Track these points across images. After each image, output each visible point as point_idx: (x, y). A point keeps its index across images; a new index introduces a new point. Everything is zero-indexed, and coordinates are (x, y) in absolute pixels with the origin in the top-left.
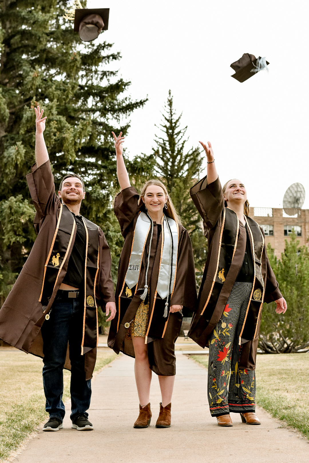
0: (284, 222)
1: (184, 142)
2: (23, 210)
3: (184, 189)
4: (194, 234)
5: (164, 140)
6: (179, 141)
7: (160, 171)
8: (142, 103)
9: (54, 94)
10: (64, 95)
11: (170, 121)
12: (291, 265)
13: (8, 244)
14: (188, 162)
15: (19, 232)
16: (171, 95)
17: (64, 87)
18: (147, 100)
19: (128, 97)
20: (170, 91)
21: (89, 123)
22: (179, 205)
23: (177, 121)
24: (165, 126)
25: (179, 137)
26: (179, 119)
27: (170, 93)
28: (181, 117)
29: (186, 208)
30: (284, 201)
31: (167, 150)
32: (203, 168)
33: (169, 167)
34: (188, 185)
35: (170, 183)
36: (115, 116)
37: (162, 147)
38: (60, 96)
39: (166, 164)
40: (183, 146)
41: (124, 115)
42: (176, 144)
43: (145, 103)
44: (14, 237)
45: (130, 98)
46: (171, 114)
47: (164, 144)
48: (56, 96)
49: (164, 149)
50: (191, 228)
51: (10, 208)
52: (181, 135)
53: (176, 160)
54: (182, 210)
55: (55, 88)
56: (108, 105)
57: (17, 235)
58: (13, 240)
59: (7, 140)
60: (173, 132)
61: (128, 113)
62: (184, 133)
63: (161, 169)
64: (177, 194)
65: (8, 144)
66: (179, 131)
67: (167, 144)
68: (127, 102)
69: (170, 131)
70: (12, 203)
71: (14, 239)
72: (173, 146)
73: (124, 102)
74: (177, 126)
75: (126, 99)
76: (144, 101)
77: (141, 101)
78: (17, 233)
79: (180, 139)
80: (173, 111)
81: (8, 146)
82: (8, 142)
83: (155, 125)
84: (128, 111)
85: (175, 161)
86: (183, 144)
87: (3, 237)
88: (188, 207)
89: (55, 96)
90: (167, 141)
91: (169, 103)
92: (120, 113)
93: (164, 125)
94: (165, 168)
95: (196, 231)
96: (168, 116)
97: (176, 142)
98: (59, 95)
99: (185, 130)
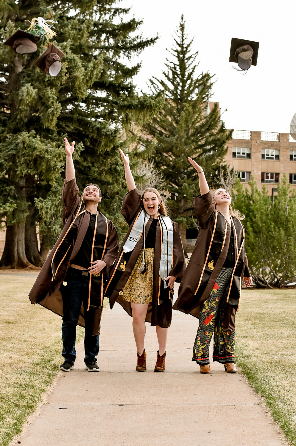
0: (290, 147)
1: (195, 66)
2: (35, 145)
3: (193, 114)
4: (201, 158)
5: (174, 65)
6: (189, 66)
7: (170, 95)
8: (152, 41)
9: (69, 33)
10: (79, 35)
11: (181, 46)
12: (280, 208)
13: (20, 175)
14: (198, 87)
15: (31, 165)
16: (184, 20)
17: (79, 26)
18: (157, 38)
19: (139, 35)
20: (182, 15)
21: (101, 62)
22: (187, 129)
23: (189, 45)
24: (177, 51)
25: (190, 62)
26: (190, 44)
27: (182, 18)
28: (193, 42)
29: (194, 132)
30: (291, 126)
31: (177, 75)
32: (212, 94)
33: (179, 92)
34: (197, 110)
35: (179, 107)
36: (127, 53)
37: (173, 72)
38: (75, 36)
39: (176, 88)
40: (193, 71)
41: (136, 53)
42: (187, 68)
43: (155, 41)
44: (26, 169)
45: (141, 37)
46: (183, 39)
47: (175, 68)
48: (72, 35)
49: (174, 73)
50: (198, 152)
51: (24, 142)
52: (192, 59)
53: (186, 84)
54: (190, 134)
55: (71, 27)
56: (120, 43)
57: (28, 168)
58: (24, 172)
59: (24, 77)
60: (184, 57)
61: (139, 51)
62: (195, 58)
63: (171, 93)
64: (185, 118)
65: (24, 81)
66: (190, 55)
67: (178, 68)
68: (139, 41)
69: (181, 56)
70: (24, 138)
71: (26, 171)
72: (183, 70)
73: (136, 40)
74: (188, 51)
75: (138, 37)
76: (155, 39)
77: (151, 39)
78: (29, 167)
79: (191, 64)
80: (185, 36)
81: (24, 83)
82: (25, 79)
83: (167, 49)
84: (139, 49)
85: (185, 86)
86: (194, 68)
87: (16, 169)
88: (196, 131)
89: (70, 35)
90: (178, 65)
91: (181, 28)
92: (131, 51)
93: (175, 49)
94: (175, 92)
95: (203, 155)
96: (179, 41)
97: (187, 66)
98: (75, 34)
99: (195, 55)
